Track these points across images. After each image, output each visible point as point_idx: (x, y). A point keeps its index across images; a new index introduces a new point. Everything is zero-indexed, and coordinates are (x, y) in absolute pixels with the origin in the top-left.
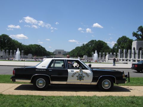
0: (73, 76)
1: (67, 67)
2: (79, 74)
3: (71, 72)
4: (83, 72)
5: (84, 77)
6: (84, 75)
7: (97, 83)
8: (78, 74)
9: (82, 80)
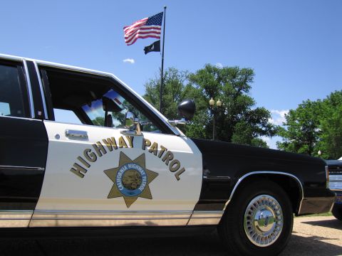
0: (79, 171)
1: (38, 106)
2: (124, 159)
3: (67, 140)
4: (145, 144)
5: (152, 176)
6: (153, 164)
7: (219, 215)
8: (116, 154)
9: (139, 199)
